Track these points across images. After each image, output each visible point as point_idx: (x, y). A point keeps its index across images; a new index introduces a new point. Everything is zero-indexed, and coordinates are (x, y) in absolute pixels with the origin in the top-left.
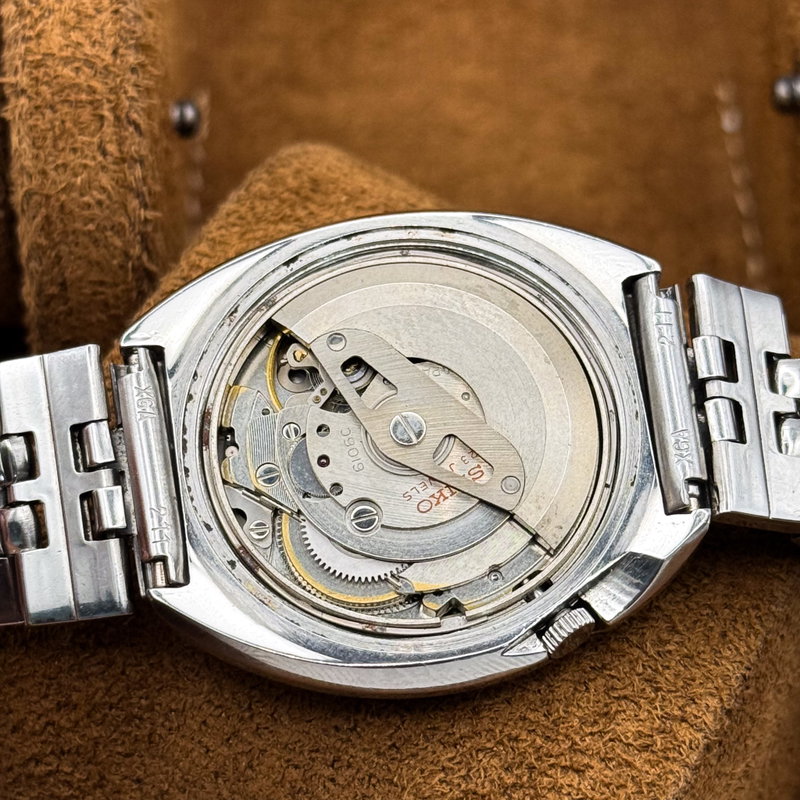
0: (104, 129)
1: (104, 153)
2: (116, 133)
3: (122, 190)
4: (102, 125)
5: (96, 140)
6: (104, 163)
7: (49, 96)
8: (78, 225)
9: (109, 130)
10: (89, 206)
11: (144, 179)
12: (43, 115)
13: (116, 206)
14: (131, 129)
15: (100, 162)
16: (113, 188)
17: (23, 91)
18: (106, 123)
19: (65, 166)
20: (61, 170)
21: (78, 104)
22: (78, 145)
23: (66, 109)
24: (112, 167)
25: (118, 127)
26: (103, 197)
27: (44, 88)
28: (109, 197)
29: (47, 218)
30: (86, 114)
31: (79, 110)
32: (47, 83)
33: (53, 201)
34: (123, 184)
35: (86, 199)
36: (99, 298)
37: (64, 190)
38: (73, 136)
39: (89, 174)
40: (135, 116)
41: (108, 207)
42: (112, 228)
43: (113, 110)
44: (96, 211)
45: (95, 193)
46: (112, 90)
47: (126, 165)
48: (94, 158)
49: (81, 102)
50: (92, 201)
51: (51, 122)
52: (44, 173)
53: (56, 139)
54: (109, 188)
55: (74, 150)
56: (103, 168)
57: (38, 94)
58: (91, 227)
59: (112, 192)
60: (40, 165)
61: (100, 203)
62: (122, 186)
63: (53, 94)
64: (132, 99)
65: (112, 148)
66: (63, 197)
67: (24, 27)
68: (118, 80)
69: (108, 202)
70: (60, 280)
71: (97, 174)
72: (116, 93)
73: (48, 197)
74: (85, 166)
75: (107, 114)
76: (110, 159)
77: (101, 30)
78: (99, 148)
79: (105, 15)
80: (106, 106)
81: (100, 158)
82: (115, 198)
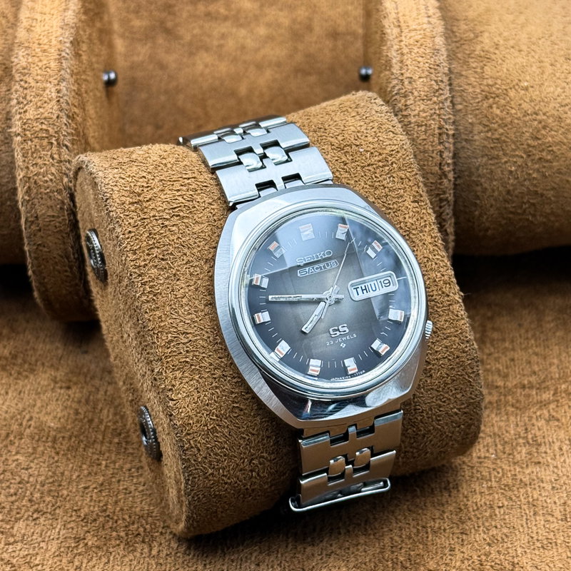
1: (53, 159)
2: (58, 150)
3: (60, 174)
4: (52, 147)
5: (49, 153)
6: (53, 163)
7: (29, 136)
8: (42, 190)
9: (55, 149)
10: (47, 181)
12: (27, 143)
13: (58, 181)
14: (65, 148)
15: (51, 163)
16: (57, 173)
17: (19, 134)
19: (36, 164)
20: (35, 166)
21: (42, 138)
22: (42, 156)
23: (36, 140)
24: (56, 164)
25: (59, 147)
26: (53, 177)
27: (27, 133)
28: (55, 178)
29: (29, 187)
30: (45, 142)
31: (42, 141)
32: (29, 130)
33: (31, 179)
34: (60, 171)
35: (46, 178)
36: (52, 223)
37: (35, 174)
38: (40, 151)
39: (47, 167)
40: (66, 143)
41: (55, 182)
42: (57, 191)
43: (57, 140)
44: (50, 184)
45: (49, 176)
46: (56, 132)
47: (62, 164)
48: (49, 161)
50: (48, 179)
51: (31, 146)
52: (27, 168)
53: (33, 153)
54: (55, 173)
55: (40, 158)
56: (53, 165)
57: (25, 135)
58: (48, 190)
59: (56, 175)
60: (26, 165)
61: (51, 180)
63: (31, 135)
64: (64, 136)
65: (56, 156)
66: (36, 178)
67: (20, 108)
69: (54, 180)
70: (35, 215)
71: (50, 167)
72: (58, 134)
73: (29, 178)
74: (45, 164)
75: (55, 143)
76: (55, 161)
77: (52, 108)
78: (51, 156)
79: (54, 102)
80: (54, 139)
81: (51, 160)
82: (58, 178)
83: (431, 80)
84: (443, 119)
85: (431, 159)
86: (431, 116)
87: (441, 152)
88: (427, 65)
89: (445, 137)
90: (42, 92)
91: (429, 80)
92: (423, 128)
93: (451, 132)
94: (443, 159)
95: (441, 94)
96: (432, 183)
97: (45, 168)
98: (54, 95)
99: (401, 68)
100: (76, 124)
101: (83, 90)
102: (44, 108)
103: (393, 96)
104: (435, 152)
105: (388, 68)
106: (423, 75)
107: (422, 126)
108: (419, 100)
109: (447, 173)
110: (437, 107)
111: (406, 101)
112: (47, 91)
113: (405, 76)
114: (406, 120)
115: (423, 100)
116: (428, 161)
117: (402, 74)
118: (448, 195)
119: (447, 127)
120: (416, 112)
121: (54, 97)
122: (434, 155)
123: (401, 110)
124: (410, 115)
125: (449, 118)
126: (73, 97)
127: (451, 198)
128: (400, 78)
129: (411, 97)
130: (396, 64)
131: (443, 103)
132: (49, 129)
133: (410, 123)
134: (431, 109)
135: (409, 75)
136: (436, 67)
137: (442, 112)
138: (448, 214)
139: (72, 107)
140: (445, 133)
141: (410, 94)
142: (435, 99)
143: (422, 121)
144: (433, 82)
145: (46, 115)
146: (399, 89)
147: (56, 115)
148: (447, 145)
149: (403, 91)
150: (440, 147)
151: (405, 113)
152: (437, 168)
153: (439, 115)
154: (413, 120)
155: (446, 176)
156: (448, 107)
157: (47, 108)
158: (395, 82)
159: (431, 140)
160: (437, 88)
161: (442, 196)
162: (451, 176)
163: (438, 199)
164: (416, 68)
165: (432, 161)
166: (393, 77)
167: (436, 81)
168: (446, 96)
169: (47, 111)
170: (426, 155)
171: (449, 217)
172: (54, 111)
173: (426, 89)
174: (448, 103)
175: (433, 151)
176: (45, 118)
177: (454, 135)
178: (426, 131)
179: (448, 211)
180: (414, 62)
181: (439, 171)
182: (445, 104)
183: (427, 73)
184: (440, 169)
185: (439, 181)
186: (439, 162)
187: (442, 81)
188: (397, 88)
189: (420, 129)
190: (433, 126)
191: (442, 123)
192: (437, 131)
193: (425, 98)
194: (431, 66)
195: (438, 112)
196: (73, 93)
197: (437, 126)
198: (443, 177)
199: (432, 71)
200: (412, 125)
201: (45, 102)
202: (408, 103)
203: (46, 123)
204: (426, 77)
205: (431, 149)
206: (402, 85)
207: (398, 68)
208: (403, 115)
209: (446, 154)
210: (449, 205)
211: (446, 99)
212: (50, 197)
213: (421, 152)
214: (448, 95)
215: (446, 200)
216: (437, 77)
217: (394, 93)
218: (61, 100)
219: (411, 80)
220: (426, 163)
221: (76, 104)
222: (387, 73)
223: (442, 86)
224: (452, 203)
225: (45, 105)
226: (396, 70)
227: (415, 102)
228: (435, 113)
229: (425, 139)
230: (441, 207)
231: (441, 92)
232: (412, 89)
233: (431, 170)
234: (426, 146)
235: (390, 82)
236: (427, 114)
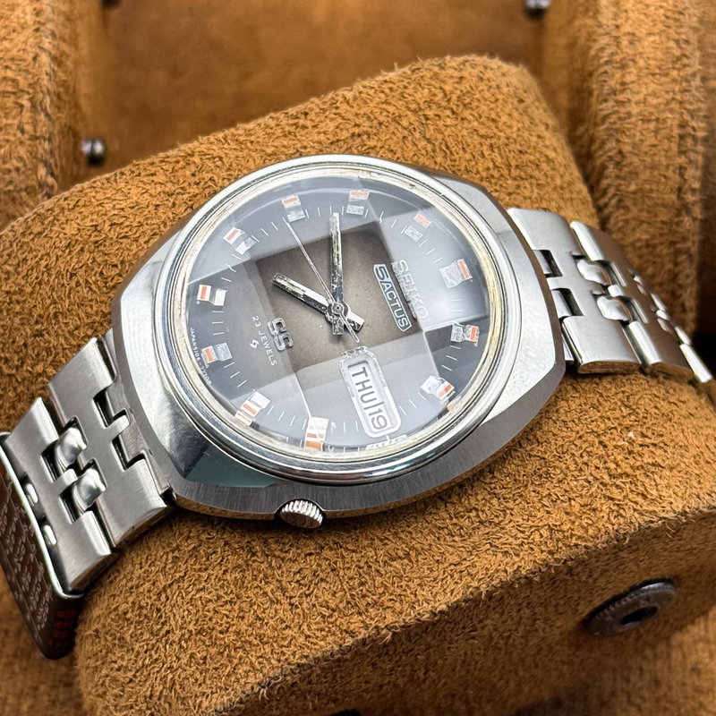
0: (23, 114)
1: (23, 132)
2: (31, 117)
3: (34, 160)
4: (21, 112)
5: (16, 122)
6: (23, 138)
9: (27, 114)
10: (9, 171)
11: (52, 152)
13: (30, 172)
15: (19, 138)
16: (28, 158)
18: (25, 110)
21: (5, 94)
24: (28, 142)
25: (34, 112)
26: (20, 165)
28: (25, 165)
30: (10, 102)
31: (5, 99)
34: (34, 155)
35: (8, 166)
39: (10, 146)
41: (24, 172)
42: (26, 190)
43: (31, 100)
44: (14, 175)
45: (14, 161)
46: (30, 85)
47: (38, 141)
48: (15, 135)
49: (7, 92)
50: (12, 168)
54: (25, 157)
56: (21, 143)
58: (11, 187)
59: (27, 162)
61: (17, 169)
62: (35, 158)
65: (28, 128)
68: (36, 78)
69: (23, 169)
71: (16, 147)
72: (33, 88)
74: (8, 141)
75: (26, 103)
76: (26, 136)
77: (25, 42)
78: (18, 127)
79: (29, 32)
80: (26, 96)
81: (19, 135)
82: (29, 166)
83: (668, 39)
84: (688, 111)
85: (663, 180)
86: (667, 103)
87: (681, 170)
88: (662, 11)
89: (689, 142)
90: (9, 13)
91: (664, 39)
92: (652, 126)
93: (701, 134)
94: (685, 180)
95: (685, 66)
96: (662, 222)
97: (7, 147)
98: (30, 18)
99: (616, 16)
100: (65, 72)
101: (76, 12)
102: (11, 40)
103: (601, 65)
104: (671, 168)
105: (591, 14)
106: (655, 30)
107: (649, 121)
108: (647, 75)
109: (690, 206)
110: (677, 88)
111: (623, 76)
112: (18, 12)
113: (623, 30)
114: (622, 110)
115: (653, 75)
116: (658, 183)
117: (617, 27)
118: (689, 244)
119: (694, 123)
120: (641, 96)
121: (30, 23)
122: (670, 173)
123: (614, 92)
124: (629, 100)
125: (699, 109)
126: (63, 24)
127: (694, 249)
128: (614, 34)
129: (632, 69)
130: (607, 7)
131: (687, 81)
132: (19, 78)
133: (629, 115)
134: (667, 92)
135: (629, 29)
136: (677, 16)
137: (687, 97)
138: (688, 277)
139: (61, 43)
140: (690, 134)
141: (631, 63)
142: (674, 73)
143: (651, 113)
144: (672, 44)
145: (14, 52)
146: (612, 54)
147: (31, 55)
148: (692, 156)
149: (618, 58)
150: (682, 160)
151: (621, 97)
152: (674, 197)
153: (681, 103)
154: (635, 110)
155: (688, 211)
156: (697, 89)
157: (16, 41)
158: (604, 41)
159: (666, 147)
160: (677, 53)
161: (678, 246)
162: (697, 211)
163: (671, 250)
164: (642, 17)
165: (666, 184)
166: (601, 31)
167: (677, 42)
168: (694, 69)
169: (16, 46)
170: (656, 173)
171: (689, 281)
172: (29, 48)
173: (659, 55)
174: (697, 82)
175: (667, 167)
176: (12, 59)
177: (705, 139)
178: (656, 131)
179: (688, 271)
180: (639, 6)
181: (676, 202)
182: (692, 83)
183: (660, 26)
184: (680, 198)
185: (676, 220)
186: (677, 186)
187: (687, 42)
188: (609, 51)
189: (646, 126)
190: (669, 122)
191: (687, 117)
192: (676, 132)
193: (657, 71)
194: (669, 14)
195: (678, 97)
196: (62, 18)
197: (676, 122)
198: (684, 212)
199: (671, 22)
200: (633, 120)
201: (14, 31)
202: (628, 79)
203: (14, 67)
204: (660, 33)
205: (664, 162)
206: (618, 46)
207: (610, 15)
208: (617, 102)
209: (691, 173)
210: (691, 261)
211: (694, 75)
212: (13, 199)
213: (646, 168)
214: (698, 67)
215: (687, 252)
216: (679, 34)
217: (602, 61)
218: (43, 28)
219: (634, 39)
220: (654, 187)
221: (67, 37)
222: (589, 22)
223: (688, 49)
224: (697, 258)
225: (14, 35)
226: (606, 18)
227: (639, 77)
228: (673, 99)
229: (654, 146)
230: (676, 264)
231: (685, 61)
232: (635, 55)
233: (663, 199)
234: (657, 158)
235: (595, 41)
236: (660, 100)
